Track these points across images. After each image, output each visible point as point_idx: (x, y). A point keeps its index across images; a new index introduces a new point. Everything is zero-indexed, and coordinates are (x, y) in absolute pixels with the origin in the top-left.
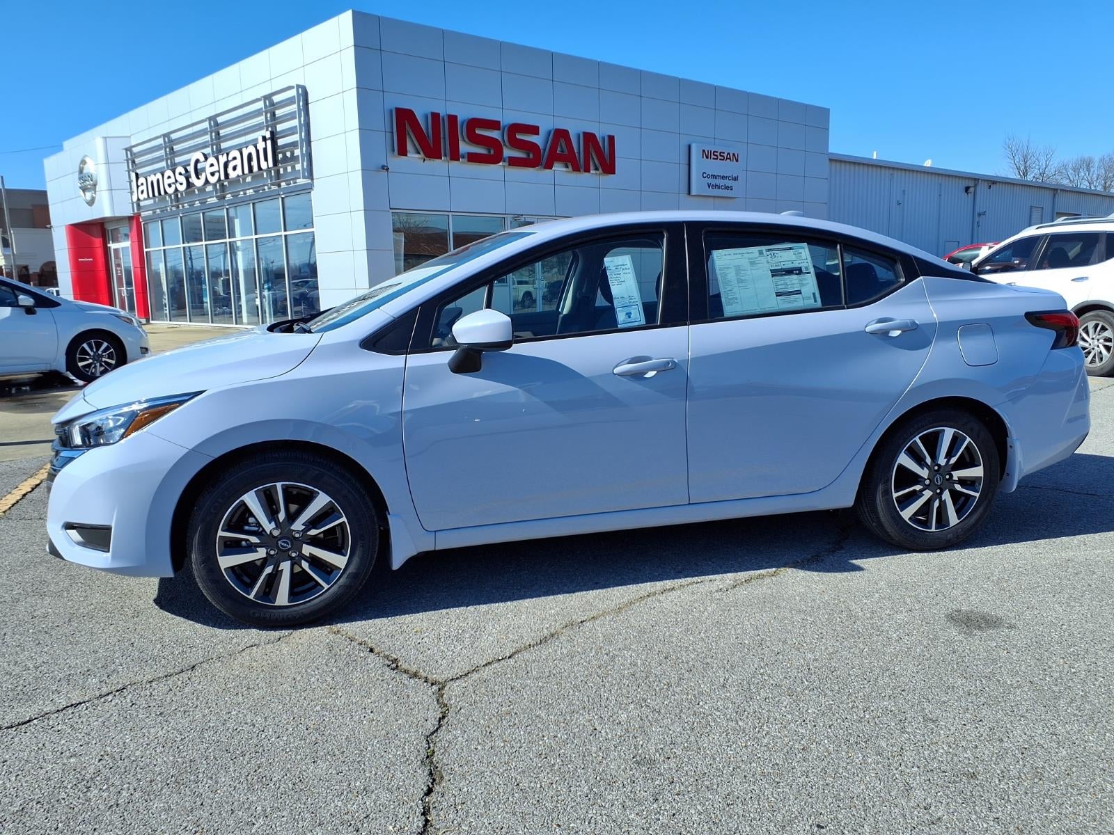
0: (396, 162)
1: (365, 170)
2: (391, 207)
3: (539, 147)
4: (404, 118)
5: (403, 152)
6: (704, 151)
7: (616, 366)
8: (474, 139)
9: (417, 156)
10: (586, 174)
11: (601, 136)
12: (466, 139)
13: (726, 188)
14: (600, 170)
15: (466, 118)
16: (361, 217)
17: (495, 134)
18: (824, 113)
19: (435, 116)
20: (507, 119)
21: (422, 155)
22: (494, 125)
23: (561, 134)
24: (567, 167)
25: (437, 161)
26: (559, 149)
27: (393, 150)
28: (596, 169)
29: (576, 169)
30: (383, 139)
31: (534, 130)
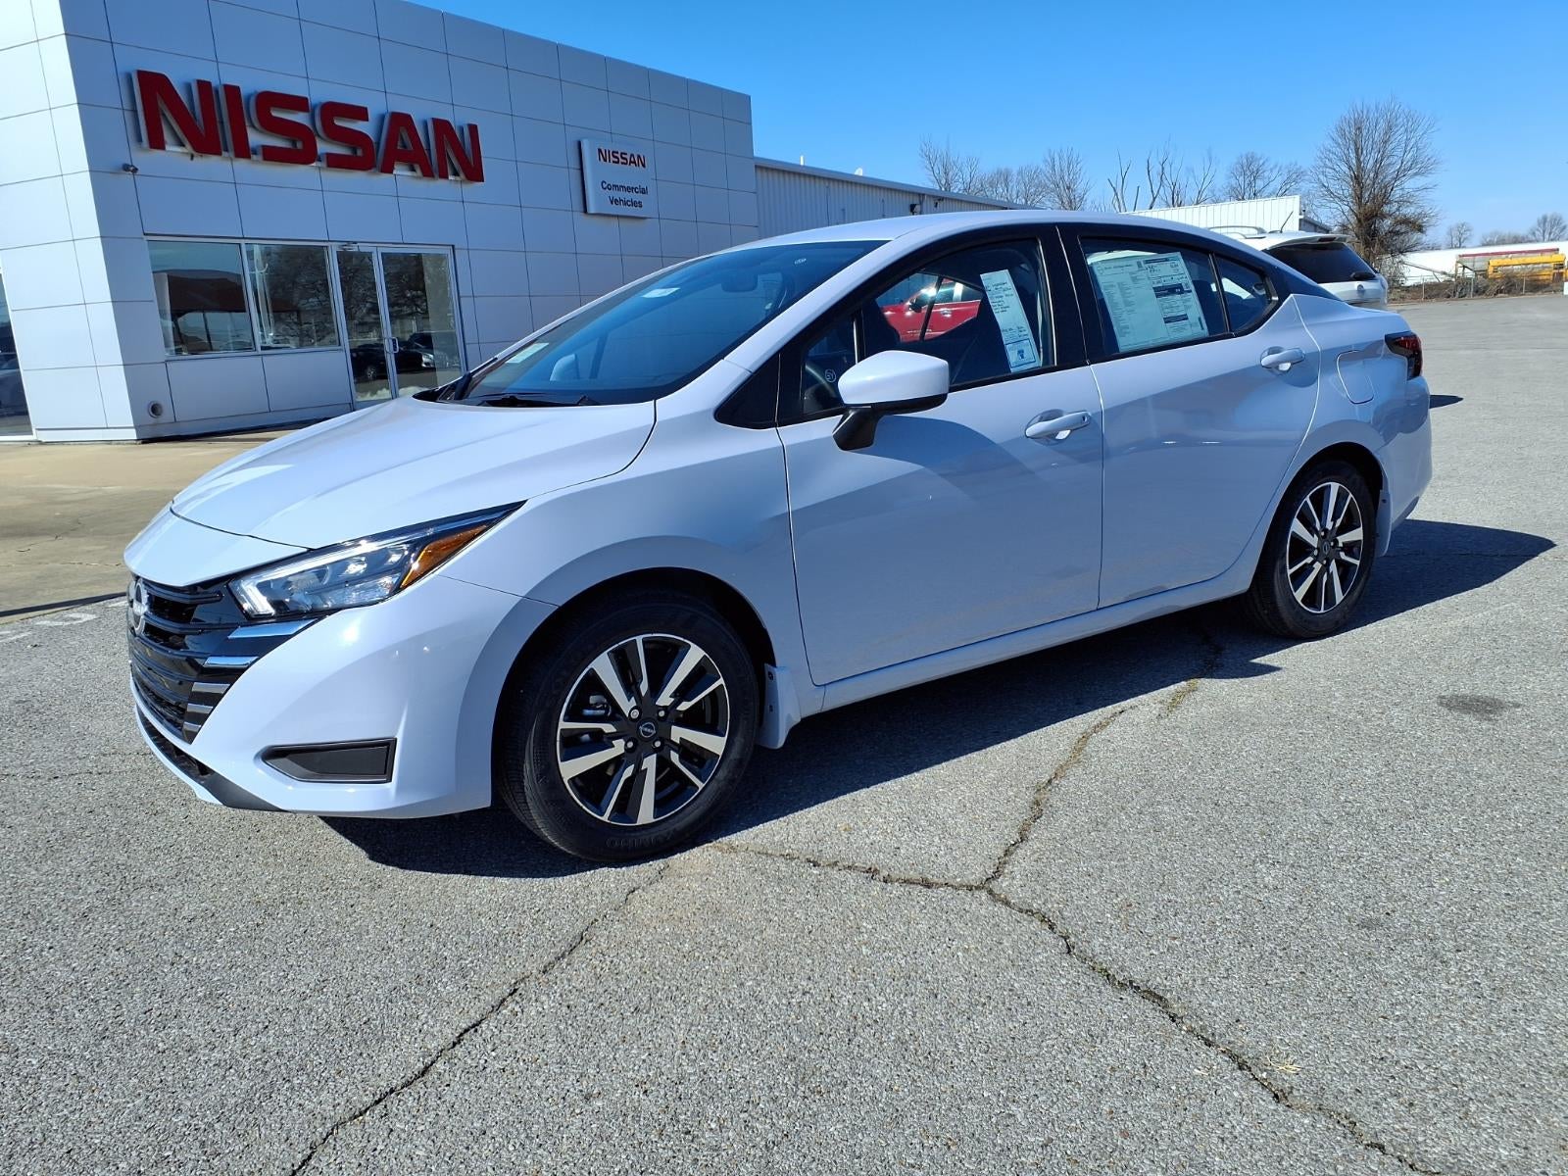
0: (147, 159)
1: (94, 171)
2: (146, 232)
3: (368, 136)
4: (153, 88)
5: (157, 143)
6: (600, 151)
7: (1028, 427)
8: (272, 126)
9: (179, 149)
10: (441, 182)
11: (457, 124)
12: (257, 125)
13: (635, 204)
14: (462, 176)
15: (253, 91)
16: (96, 248)
17: (300, 118)
18: (744, 101)
19: (204, 86)
20: (318, 95)
21: (188, 148)
22: (299, 103)
23: (400, 122)
24: (413, 170)
25: (213, 160)
26: (399, 143)
27: (140, 140)
28: (456, 174)
29: (428, 173)
30: (118, 124)
31: (360, 113)
